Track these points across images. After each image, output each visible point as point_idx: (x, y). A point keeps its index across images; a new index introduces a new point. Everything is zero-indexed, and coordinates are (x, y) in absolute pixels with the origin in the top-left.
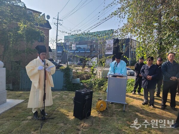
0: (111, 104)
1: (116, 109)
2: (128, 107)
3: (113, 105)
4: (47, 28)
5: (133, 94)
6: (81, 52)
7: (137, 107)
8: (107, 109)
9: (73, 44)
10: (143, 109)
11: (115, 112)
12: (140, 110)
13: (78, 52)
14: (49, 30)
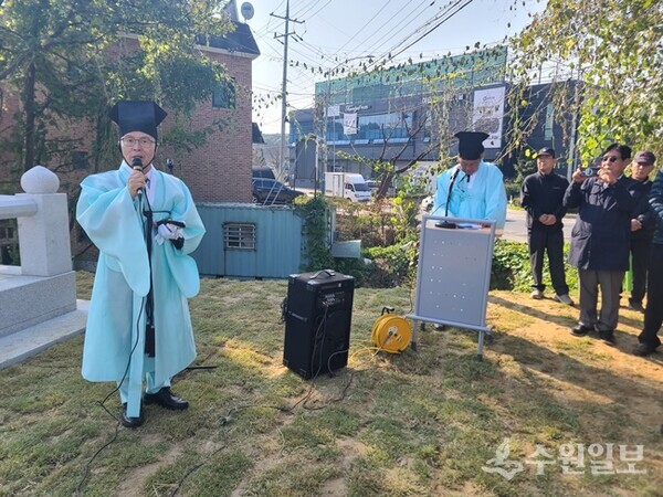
0: (437, 329)
1: (450, 351)
2: (504, 344)
3: (446, 333)
4: (244, 55)
5: (535, 297)
6: (376, 141)
7: (540, 345)
8: (413, 345)
9: (348, 112)
10: (562, 355)
11: (442, 361)
12: (549, 359)
13: (366, 141)
14: (253, 62)
